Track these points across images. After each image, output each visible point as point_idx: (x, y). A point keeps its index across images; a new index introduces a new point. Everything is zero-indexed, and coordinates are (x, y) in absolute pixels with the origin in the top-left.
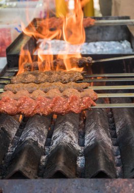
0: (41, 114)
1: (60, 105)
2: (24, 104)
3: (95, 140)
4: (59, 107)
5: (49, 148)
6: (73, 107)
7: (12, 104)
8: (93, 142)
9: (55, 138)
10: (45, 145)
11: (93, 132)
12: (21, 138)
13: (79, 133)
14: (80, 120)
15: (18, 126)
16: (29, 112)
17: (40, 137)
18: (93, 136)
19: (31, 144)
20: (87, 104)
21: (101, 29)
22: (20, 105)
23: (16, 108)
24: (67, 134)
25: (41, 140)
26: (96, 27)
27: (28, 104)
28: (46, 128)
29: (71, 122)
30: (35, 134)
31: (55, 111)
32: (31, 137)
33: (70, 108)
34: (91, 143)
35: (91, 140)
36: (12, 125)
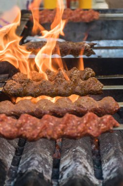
0: (49, 137)
1: (73, 126)
2: (26, 124)
3: (118, 171)
4: (72, 129)
5: (58, 182)
6: (90, 129)
7: (10, 124)
8: (116, 174)
9: (64, 169)
10: (52, 178)
11: (113, 160)
12: (19, 169)
13: (94, 161)
14: (92, 143)
15: (14, 153)
16: (33, 135)
17: (45, 168)
18: (114, 165)
19: (37, 177)
20: (108, 124)
21: (107, 25)
22: (21, 125)
23: (16, 129)
24: (81, 163)
25: (47, 171)
26: (100, 22)
27: (31, 124)
28: (50, 155)
29: (83, 147)
30: (39, 163)
31: (68, 134)
32: (34, 168)
33: (86, 130)
34: (112, 176)
35: (111, 171)
36: (7, 152)
